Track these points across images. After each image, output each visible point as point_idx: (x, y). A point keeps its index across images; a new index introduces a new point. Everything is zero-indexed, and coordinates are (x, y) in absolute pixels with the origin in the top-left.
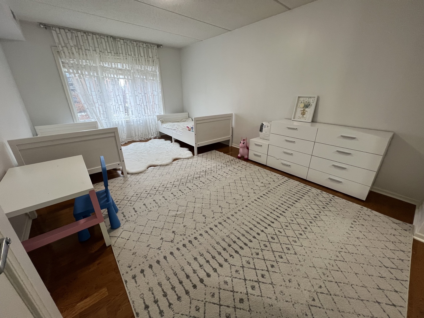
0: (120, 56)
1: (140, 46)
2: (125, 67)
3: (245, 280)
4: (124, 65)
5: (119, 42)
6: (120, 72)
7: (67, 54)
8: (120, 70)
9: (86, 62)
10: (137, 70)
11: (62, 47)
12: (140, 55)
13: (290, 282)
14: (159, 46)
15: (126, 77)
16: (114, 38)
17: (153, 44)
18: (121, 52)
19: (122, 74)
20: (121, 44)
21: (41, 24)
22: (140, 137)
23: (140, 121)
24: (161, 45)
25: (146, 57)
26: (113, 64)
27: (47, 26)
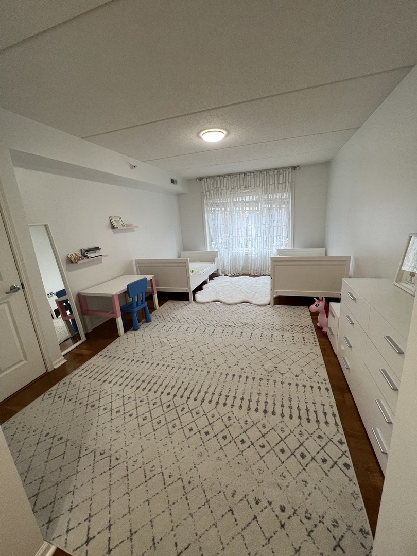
0: (248, 190)
1: (269, 175)
2: (251, 198)
3: (111, 402)
4: (251, 197)
5: (249, 176)
6: (247, 204)
7: (208, 197)
8: (247, 202)
9: (220, 200)
10: (265, 200)
11: (206, 192)
12: (268, 184)
13: (117, 432)
14: (294, 168)
15: (251, 209)
16: (245, 174)
17: (286, 168)
18: (249, 185)
19: (248, 206)
20: (251, 178)
21: (197, 178)
22: (256, 272)
23: (258, 254)
24: (298, 166)
25: (276, 184)
26: (241, 198)
27: (200, 179)
